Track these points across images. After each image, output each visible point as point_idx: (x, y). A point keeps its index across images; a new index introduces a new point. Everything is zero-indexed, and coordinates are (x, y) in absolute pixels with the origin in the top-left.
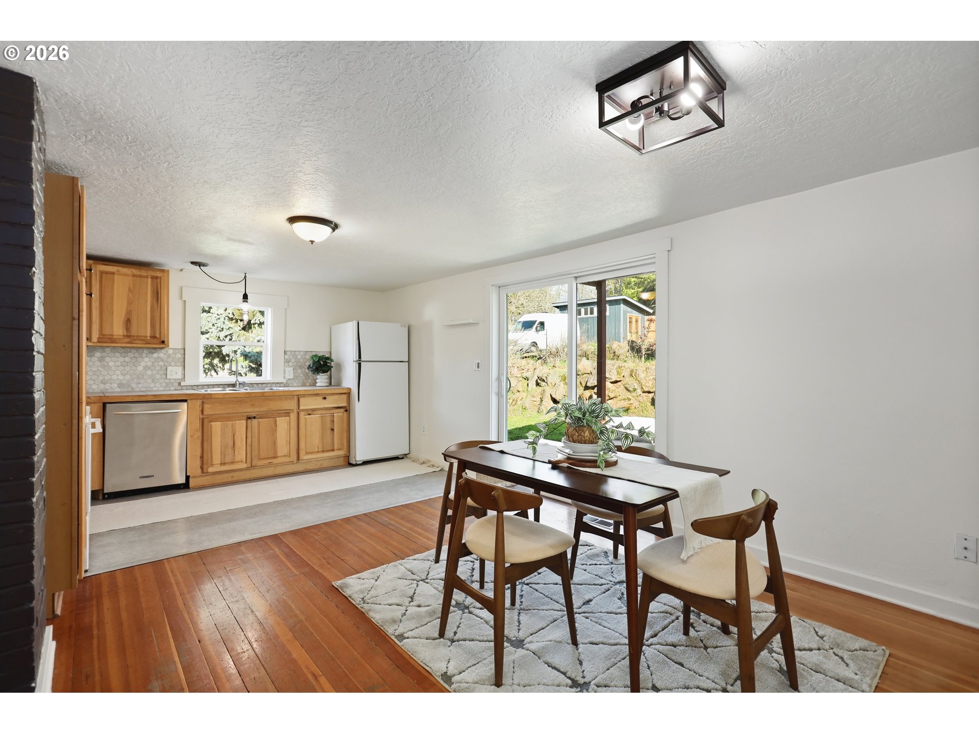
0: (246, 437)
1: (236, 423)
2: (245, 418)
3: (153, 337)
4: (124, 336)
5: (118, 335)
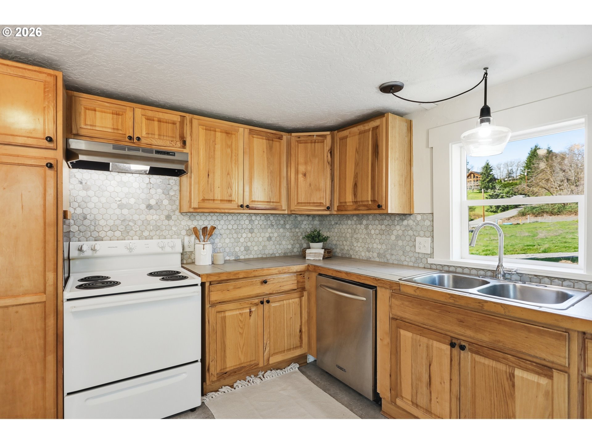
0: (451, 380)
3: (374, 201)
4: (353, 202)
5: (349, 202)
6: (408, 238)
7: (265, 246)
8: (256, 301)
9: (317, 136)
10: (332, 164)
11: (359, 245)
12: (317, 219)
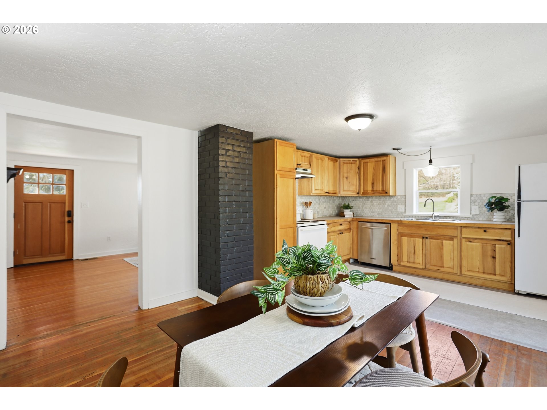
0: (422, 249)
1: (416, 239)
2: (422, 237)
3: (383, 190)
4: (371, 191)
5: (369, 191)
6: (393, 206)
7: (323, 212)
8: (339, 233)
9: (352, 160)
10: (359, 173)
11: (367, 210)
12: (341, 198)
